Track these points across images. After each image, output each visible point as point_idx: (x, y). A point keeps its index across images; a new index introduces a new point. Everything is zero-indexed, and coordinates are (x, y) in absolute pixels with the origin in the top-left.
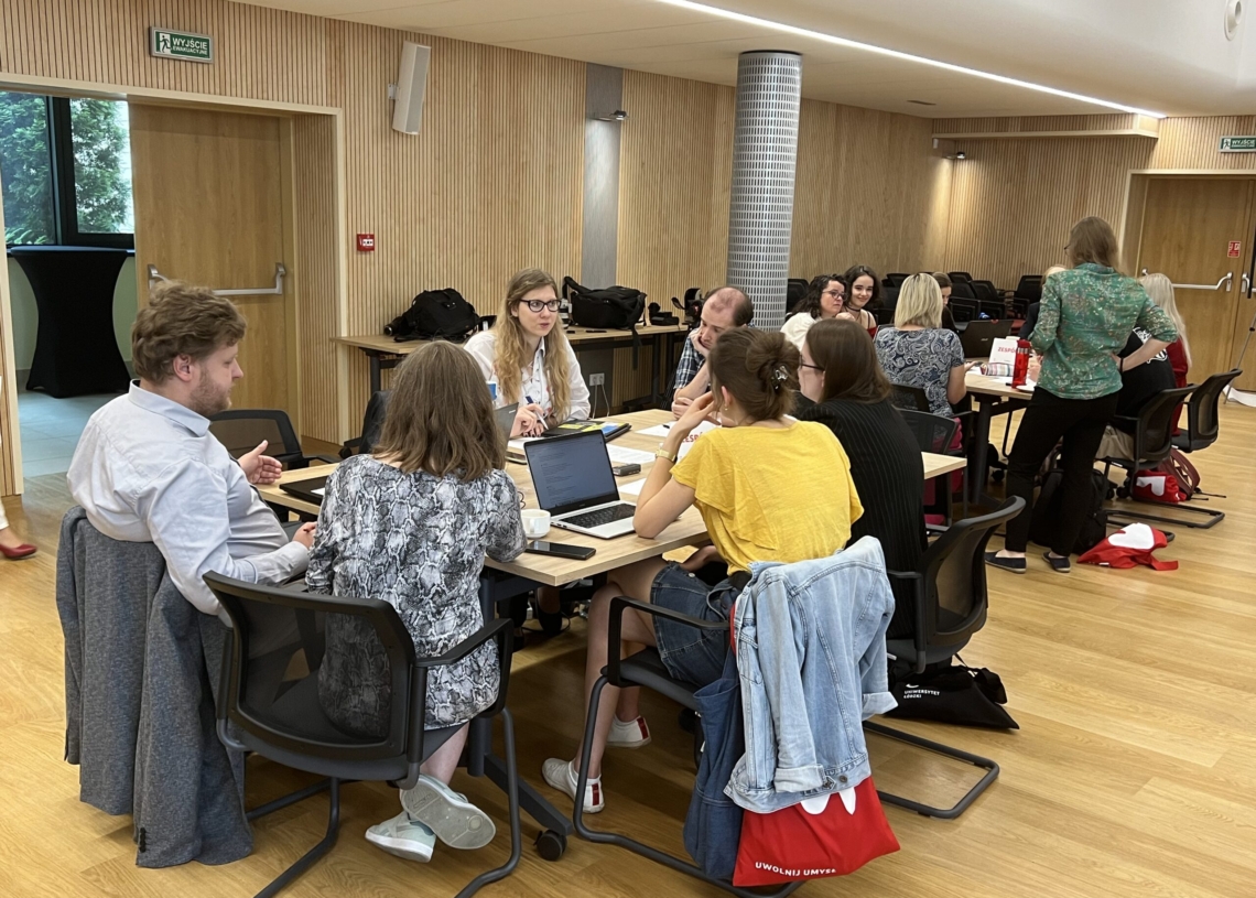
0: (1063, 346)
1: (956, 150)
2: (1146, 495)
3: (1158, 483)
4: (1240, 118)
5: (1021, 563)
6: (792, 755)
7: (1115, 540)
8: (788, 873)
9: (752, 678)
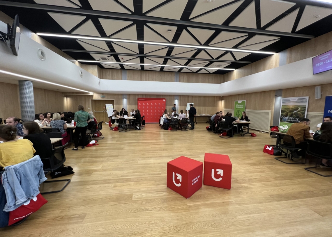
0: (79, 121)
1: (67, 96)
2: (95, 137)
3: (96, 135)
4: (103, 94)
5: (78, 149)
6: (18, 198)
7: (90, 143)
8: (22, 217)
9: (7, 187)
